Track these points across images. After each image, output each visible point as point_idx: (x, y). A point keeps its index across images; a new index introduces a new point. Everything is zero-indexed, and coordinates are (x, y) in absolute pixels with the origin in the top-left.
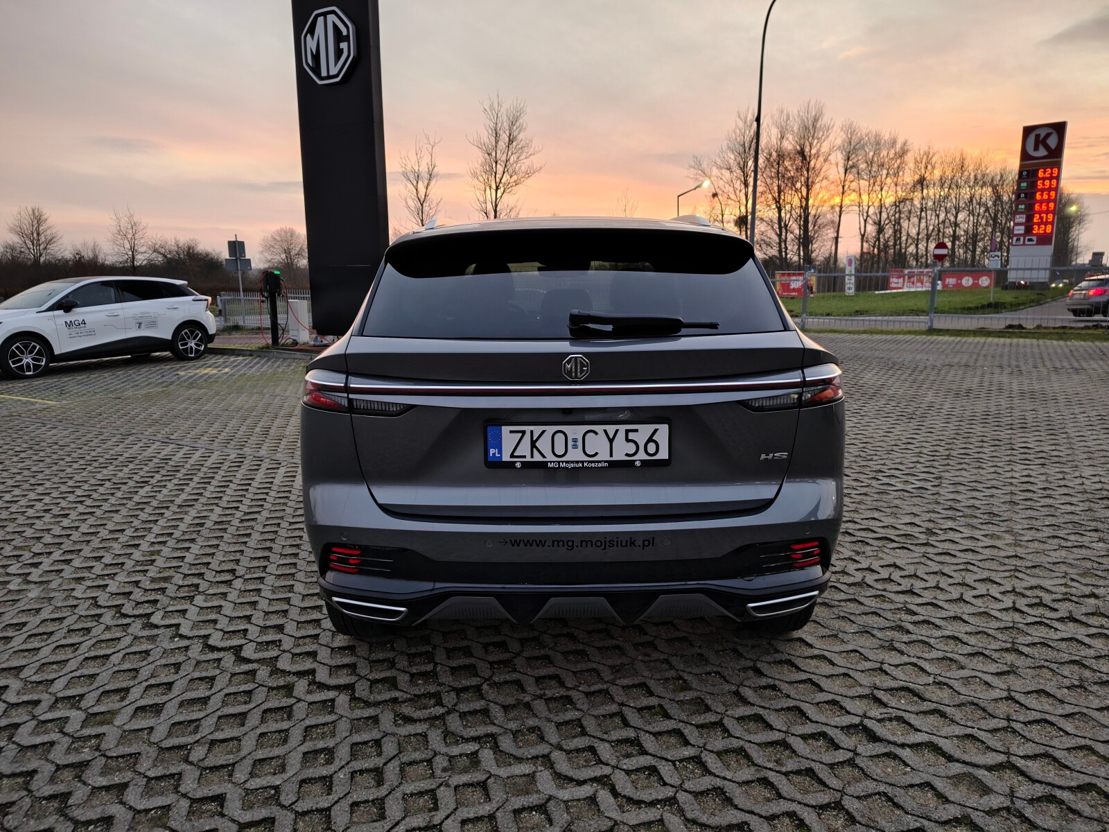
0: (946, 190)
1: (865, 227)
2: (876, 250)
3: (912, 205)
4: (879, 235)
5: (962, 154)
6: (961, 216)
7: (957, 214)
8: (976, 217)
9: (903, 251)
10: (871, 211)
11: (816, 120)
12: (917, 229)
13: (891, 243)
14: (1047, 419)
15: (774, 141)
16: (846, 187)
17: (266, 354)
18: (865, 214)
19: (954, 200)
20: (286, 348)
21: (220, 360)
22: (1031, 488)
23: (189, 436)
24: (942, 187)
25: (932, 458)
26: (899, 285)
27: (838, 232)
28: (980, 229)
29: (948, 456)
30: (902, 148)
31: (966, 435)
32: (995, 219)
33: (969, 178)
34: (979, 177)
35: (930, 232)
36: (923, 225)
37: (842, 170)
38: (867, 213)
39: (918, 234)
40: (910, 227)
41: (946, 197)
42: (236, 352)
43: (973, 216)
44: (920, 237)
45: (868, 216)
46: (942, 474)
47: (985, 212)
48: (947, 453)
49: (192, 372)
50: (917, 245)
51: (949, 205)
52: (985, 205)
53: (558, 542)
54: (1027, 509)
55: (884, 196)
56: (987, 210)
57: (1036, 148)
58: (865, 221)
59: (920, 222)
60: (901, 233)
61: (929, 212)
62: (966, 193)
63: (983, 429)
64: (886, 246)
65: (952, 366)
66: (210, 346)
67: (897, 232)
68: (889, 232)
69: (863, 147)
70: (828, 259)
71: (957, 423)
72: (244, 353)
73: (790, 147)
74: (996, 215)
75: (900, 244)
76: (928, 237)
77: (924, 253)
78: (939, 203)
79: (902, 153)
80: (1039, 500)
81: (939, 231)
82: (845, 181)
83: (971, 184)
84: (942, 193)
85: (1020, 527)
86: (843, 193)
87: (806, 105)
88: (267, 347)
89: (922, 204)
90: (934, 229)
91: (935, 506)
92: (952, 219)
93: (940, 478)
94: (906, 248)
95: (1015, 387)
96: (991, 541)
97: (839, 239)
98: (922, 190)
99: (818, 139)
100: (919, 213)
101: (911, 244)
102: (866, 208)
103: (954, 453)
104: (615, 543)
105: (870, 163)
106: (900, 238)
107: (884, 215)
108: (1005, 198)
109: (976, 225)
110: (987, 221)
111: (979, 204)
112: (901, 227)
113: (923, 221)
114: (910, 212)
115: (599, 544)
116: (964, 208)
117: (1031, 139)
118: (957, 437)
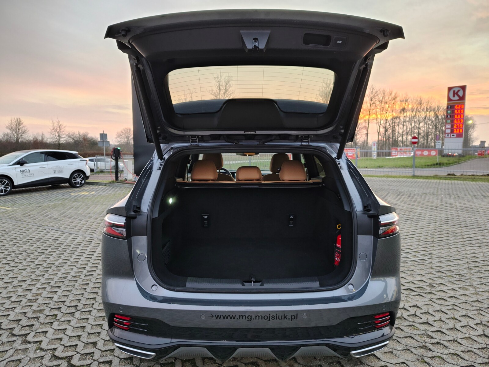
0: (414, 113)
1: (380, 129)
2: (384, 139)
3: (400, 119)
4: (386, 132)
5: (420, 99)
6: (421, 125)
7: (419, 123)
8: (427, 125)
9: (396, 139)
10: (382, 122)
12: (402, 130)
13: (391, 136)
14: (476, 222)
16: (371, 112)
17: (112, 185)
18: (379, 124)
19: (418, 118)
20: (121, 182)
21: (91, 187)
22: (476, 260)
23: (69, 227)
24: (412, 111)
25: (425, 243)
26: (396, 155)
27: (368, 131)
28: (430, 130)
29: (433, 241)
30: (395, 96)
31: (440, 230)
32: (436, 126)
33: (424, 109)
34: (428, 107)
35: (408, 131)
36: (405, 128)
37: (369, 105)
38: (380, 123)
39: (403, 132)
40: (399, 129)
41: (415, 116)
42: (99, 184)
43: (427, 124)
44: (404, 133)
45: (380, 124)
46: (432, 252)
47: (432, 123)
48: (432, 240)
49: (77, 194)
50: (402, 137)
51: (416, 120)
52: (432, 120)
53: (243, 316)
54: (477, 272)
55: (387, 116)
56: (432, 122)
57: (454, 96)
58: (380, 126)
59: (403, 127)
60: (395, 132)
61: (407, 123)
62: (423, 114)
63: (447, 227)
64: (389, 137)
65: (426, 194)
66: (87, 181)
67: (394, 131)
68: (390, 131)
69: (378, 95)
70: (364, 143)
71: (434, 224)
72: (102, 184)
74: (436, 124)
75: (395, 136)
76: (407, 133)
77: (406, 140)
78: (412, 119)
79: (394, 99)
80: (483, 267)
81: (412, 131)
82: (370, 109)
83: (425, 111)
84: (413, 115)
85: (476, 283)
86: (370, 115)
88: (113, 182)
89: (404, 119)
90: (409, 130)
91: (431, 270)
92: (417, 126)
93: (431, 254)
94: (398, 138)
95: (458, 205)
96: (462, 291)
97: (368, 134)
98: (404, 113)
100: (403, 123)
101: (400, 136)
102: (380, 121)
103: (436, 240)
104: (275, 317)
105: (381, 102)
106: (395, 134)
107: (388, 124)
108: (440, 117)
109: (428, 128)
110: (433, 127)
111: (429, 119)
112: (395, 129)
113: (405, 127)
114: (399, 123)
115: (266, 318)
116: (422, 121)
117: (451, 93)
118: (435, 231)
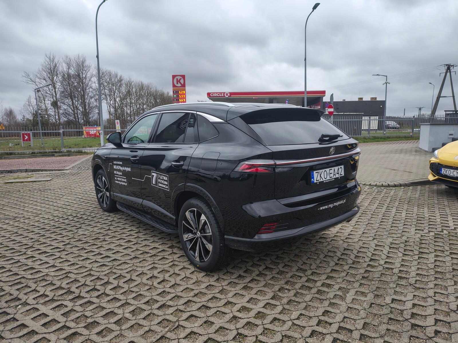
1: (110, 109)
4: (116, 112)
9: (126, 119)
11: (83, 62)
15: (65, 69)
30: (120, 78)
34: (149, 92)
37: (97, 85)
38: (110, 103)
39: (131, 113)
40: (127, 110)
45: (110, 105)
50: (131, 117)
55: (116, 97)
57: (177, 83)
59: (130, 108)
61: (133, 104)
67: (123, 111)
68: (119, 111)
69: (104, 77)
73: (73, 73)
75: (124, 117)
76: (134, 114)
79: (120, 80)
87: (78, 56)
89: (130, 101)
98: (130, 96)
99: (85, 71)
100: (130, 105)
102: (109, 101)
105: (108, 83)
106: (124, 114)
107: (117, 105)
113: (132, 108)
114: (126, 104)
117: (175, 80)
